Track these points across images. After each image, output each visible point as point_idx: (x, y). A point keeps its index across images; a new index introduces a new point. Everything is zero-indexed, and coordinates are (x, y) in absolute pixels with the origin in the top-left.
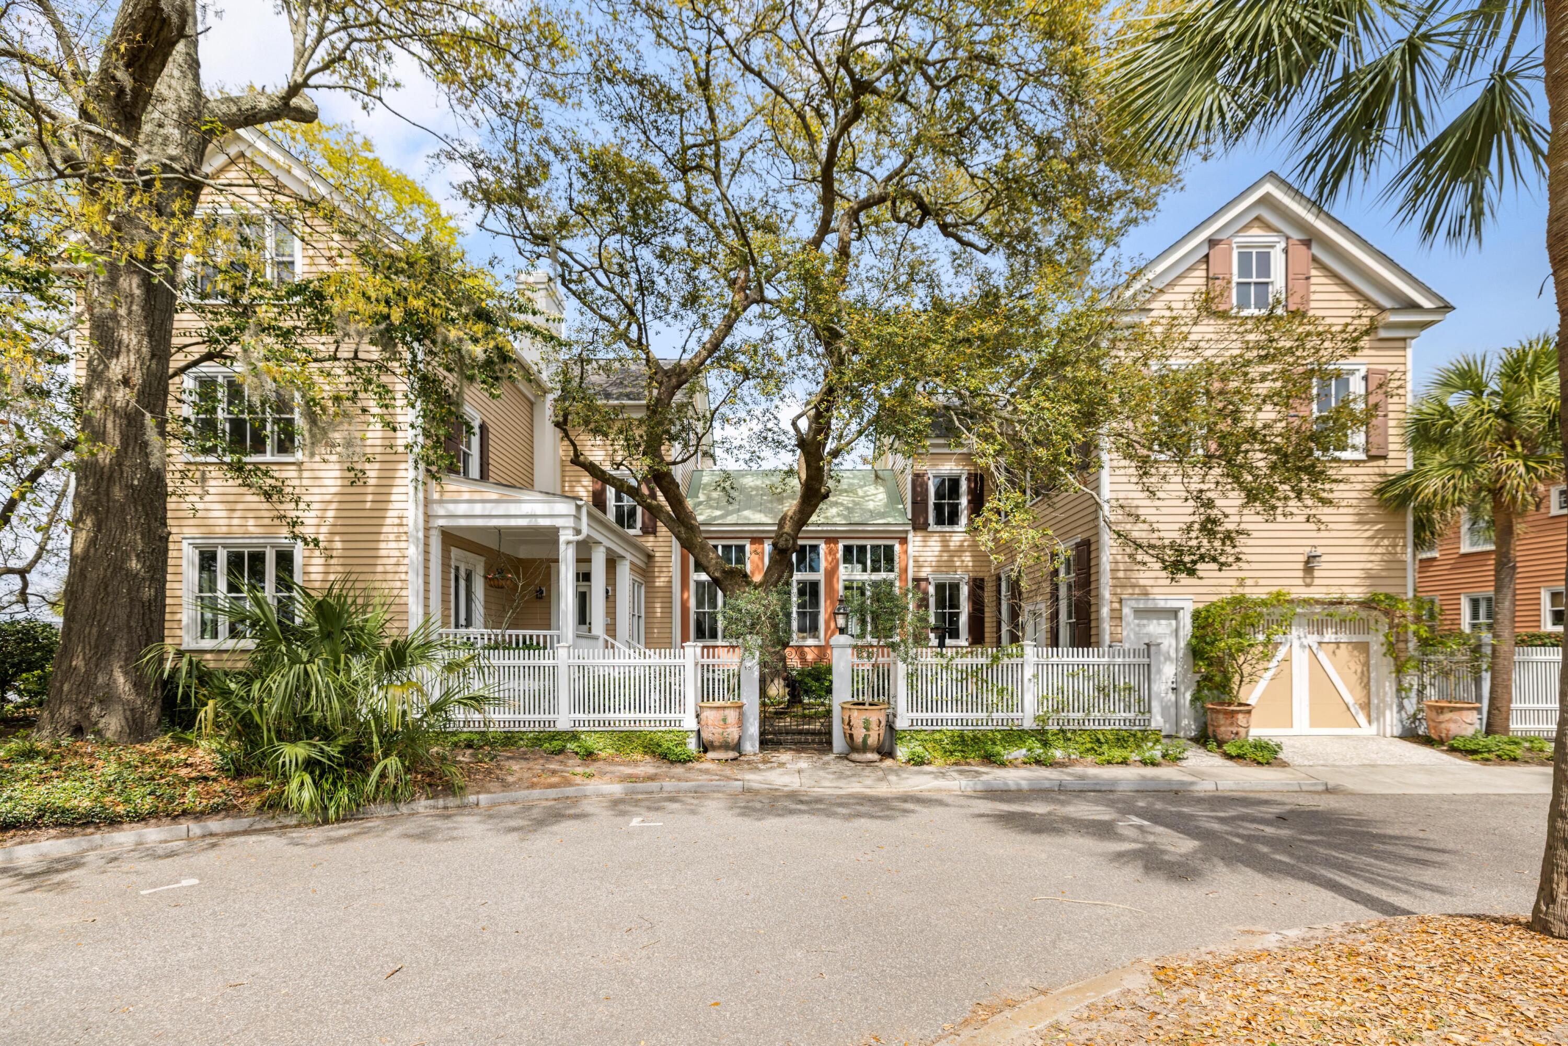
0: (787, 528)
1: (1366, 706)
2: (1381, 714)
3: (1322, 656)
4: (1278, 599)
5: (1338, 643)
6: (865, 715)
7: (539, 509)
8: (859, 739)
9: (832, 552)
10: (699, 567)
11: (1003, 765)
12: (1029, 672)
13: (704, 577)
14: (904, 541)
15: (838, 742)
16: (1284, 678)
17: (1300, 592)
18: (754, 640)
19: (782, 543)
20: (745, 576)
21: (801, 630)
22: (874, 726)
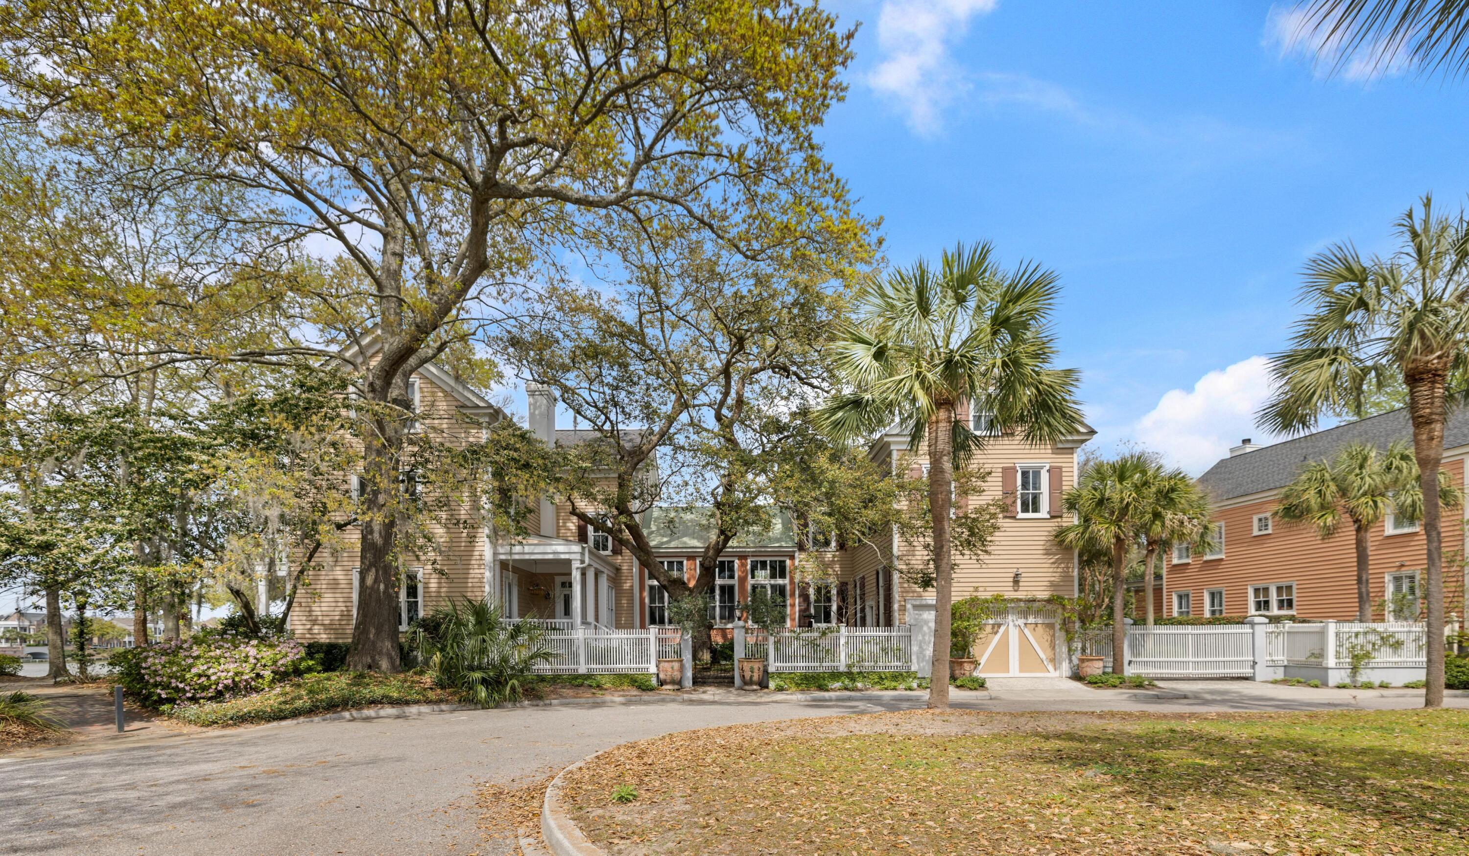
0: (711, 552)
1: (1053, 660)
2: (1061, 663)
3: (1026, 631)
4: (997, 599)
5: (1036, 624)
6: (750, 665)
7: (560, 549)
8: (747, 677)
9: (743, 565)
10: (652, 576)
11: (827, 690)
12: (843, 641)
13: (655, 583)
14: (792, 557)
15: (738, 681)
16: (1004, 643)
17: (1010, 594)
18: (689, 624)
19: (707, 563)
20: (684, 583)
21: (722, 617)
22: (756, 670)
